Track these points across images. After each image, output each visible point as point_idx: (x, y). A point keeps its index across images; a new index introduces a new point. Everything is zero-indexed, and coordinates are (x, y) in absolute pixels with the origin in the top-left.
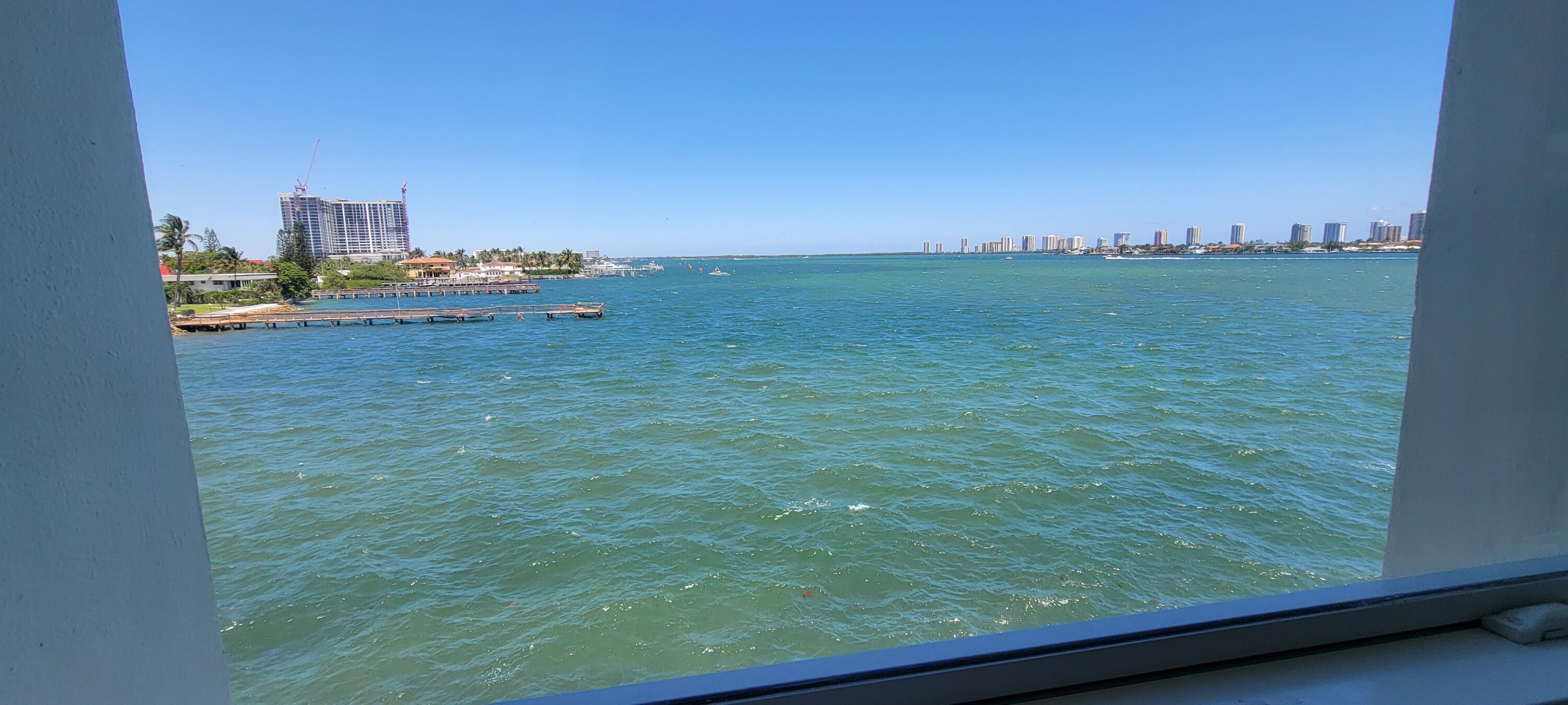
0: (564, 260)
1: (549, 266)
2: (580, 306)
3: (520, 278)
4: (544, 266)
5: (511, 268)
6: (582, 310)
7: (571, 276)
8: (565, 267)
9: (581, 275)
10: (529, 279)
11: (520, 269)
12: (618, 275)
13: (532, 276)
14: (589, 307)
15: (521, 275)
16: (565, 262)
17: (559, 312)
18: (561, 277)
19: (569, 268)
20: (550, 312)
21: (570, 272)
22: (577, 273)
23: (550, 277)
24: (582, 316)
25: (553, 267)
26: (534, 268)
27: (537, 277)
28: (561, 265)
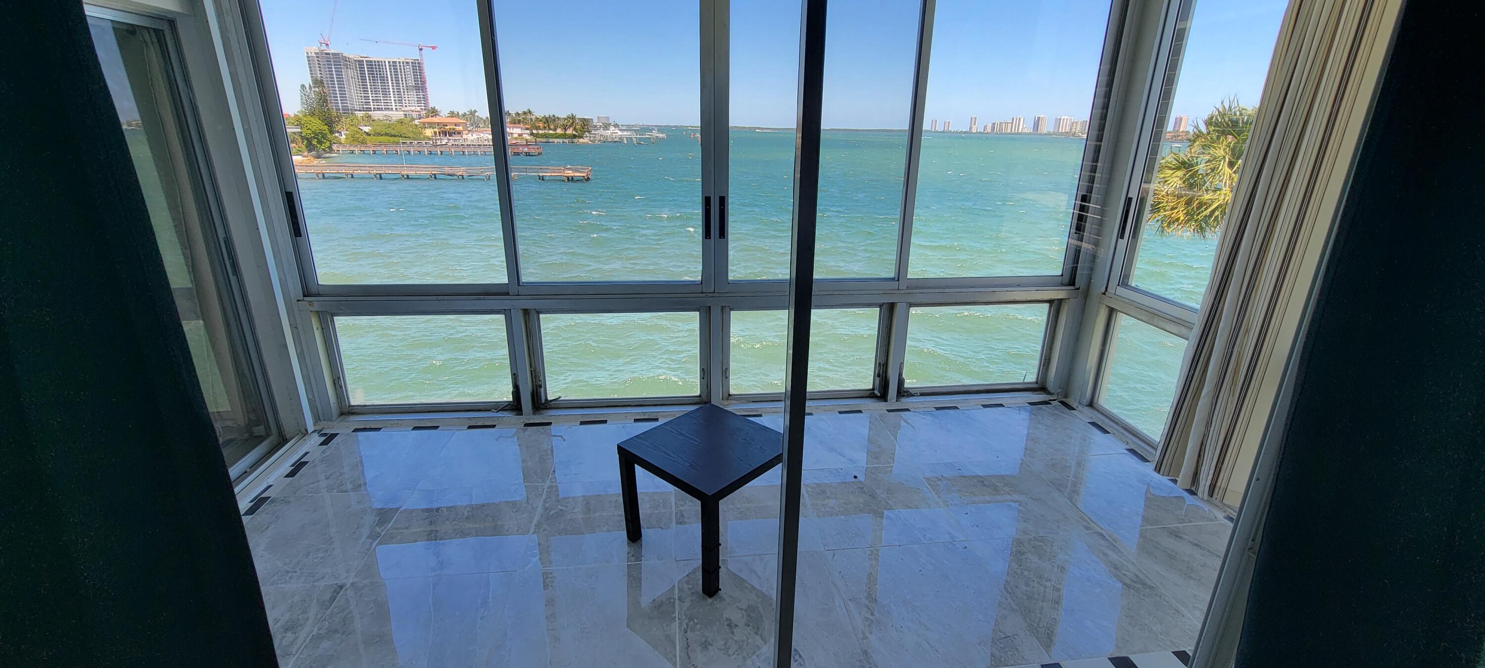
0: (569, 124)
1: (555, 130)
2: (569, 169)
3: (527, 140)
4: (550, 129)
5: (518, 131)
6: (570, 173)
7: (575, 140)
8: (570, 131)
9: (586, 140)
10: (536, 142)
11: (528, 132)
12: (620, 141)
13: (538, 139)
14: (576, 171)
15: (528, 137)
16: (570, 126)
17: (549, 174)
18: (567, 141)
19: (574, 133)
20: (541, 174)
21: (575, 136)
22: (582, 137)
23: (556, 140)
24: (571, 179)
25: (559, 131)
26: (541, 132)
27: (544, 140)
28: (566, 130)
